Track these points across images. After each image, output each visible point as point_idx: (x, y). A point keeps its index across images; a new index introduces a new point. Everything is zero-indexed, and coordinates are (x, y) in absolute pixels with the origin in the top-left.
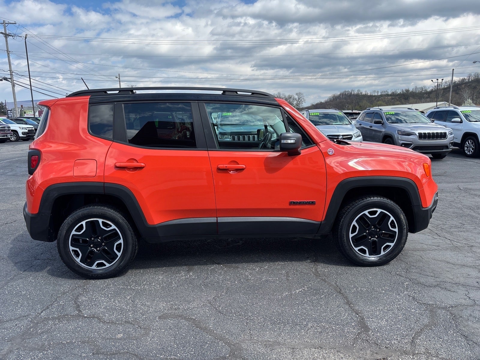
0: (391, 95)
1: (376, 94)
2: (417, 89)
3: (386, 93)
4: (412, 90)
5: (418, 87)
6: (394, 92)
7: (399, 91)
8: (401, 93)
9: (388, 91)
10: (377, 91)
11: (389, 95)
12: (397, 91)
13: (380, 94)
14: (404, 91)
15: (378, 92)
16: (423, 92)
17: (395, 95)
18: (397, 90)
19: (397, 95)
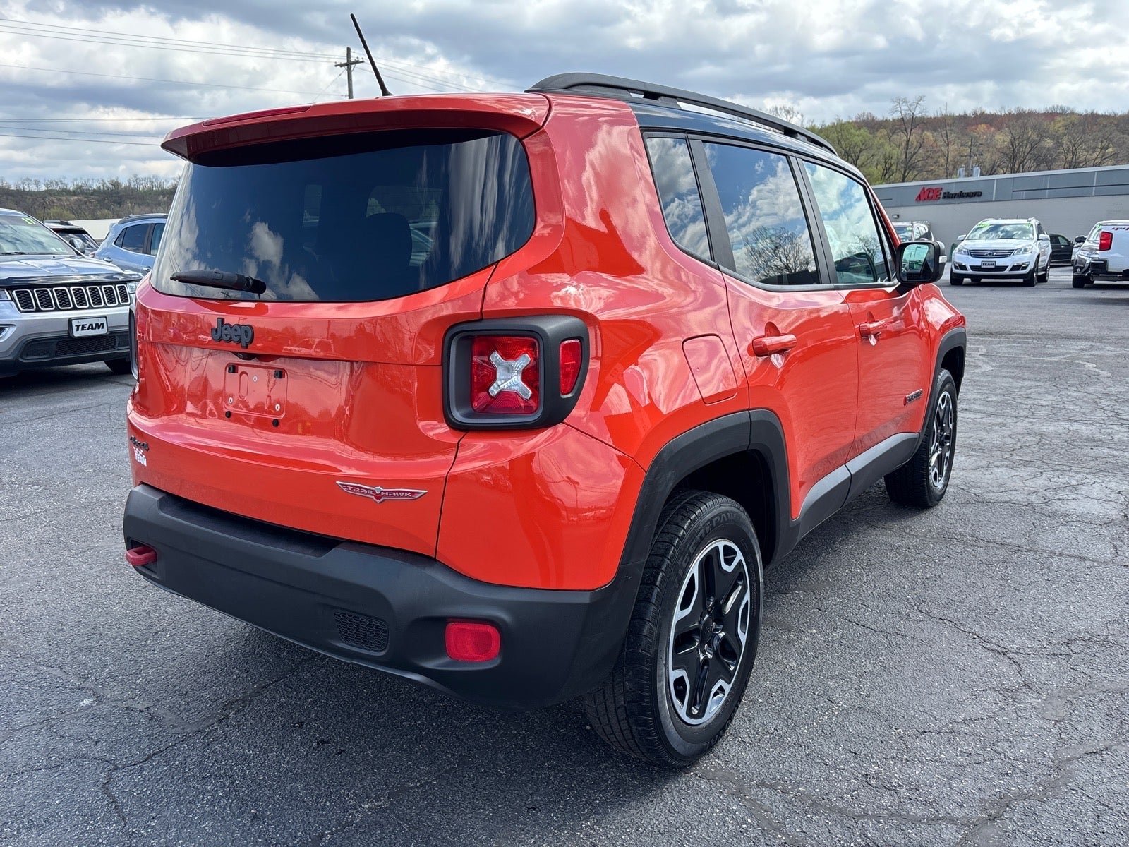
0: (74, 193)
1: (34, 188)
2: (140, 181)
3: (61, 186)
4: (127, 182)
5: (140, 176)
6: (81, 186)
7: (95, 184)
8: (102, 188)
9: (66, 182)
10: (36, 181)
11: (69, 191)
12: (90, 182)
13: (43, 188)
14: (109, 185)
15: (37, 183)
16: (154, 189)
17: (86, 194)
18: (88, 180)
19: (92, 194)
